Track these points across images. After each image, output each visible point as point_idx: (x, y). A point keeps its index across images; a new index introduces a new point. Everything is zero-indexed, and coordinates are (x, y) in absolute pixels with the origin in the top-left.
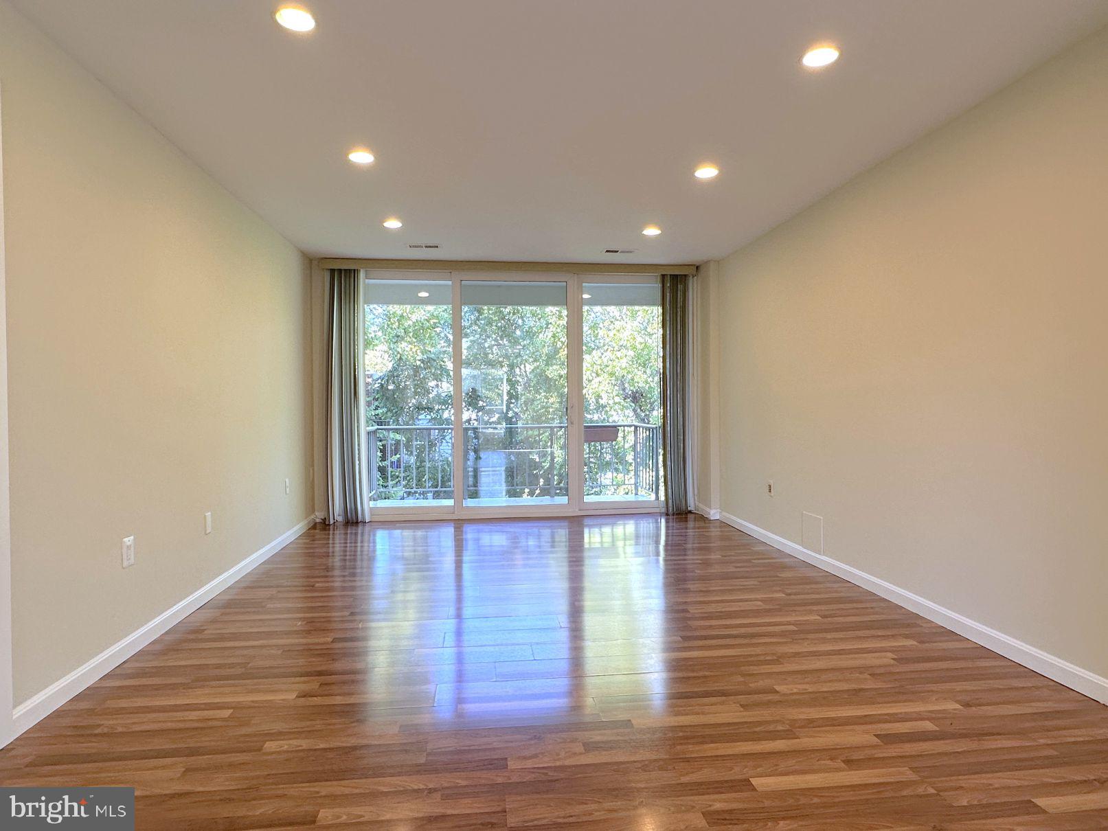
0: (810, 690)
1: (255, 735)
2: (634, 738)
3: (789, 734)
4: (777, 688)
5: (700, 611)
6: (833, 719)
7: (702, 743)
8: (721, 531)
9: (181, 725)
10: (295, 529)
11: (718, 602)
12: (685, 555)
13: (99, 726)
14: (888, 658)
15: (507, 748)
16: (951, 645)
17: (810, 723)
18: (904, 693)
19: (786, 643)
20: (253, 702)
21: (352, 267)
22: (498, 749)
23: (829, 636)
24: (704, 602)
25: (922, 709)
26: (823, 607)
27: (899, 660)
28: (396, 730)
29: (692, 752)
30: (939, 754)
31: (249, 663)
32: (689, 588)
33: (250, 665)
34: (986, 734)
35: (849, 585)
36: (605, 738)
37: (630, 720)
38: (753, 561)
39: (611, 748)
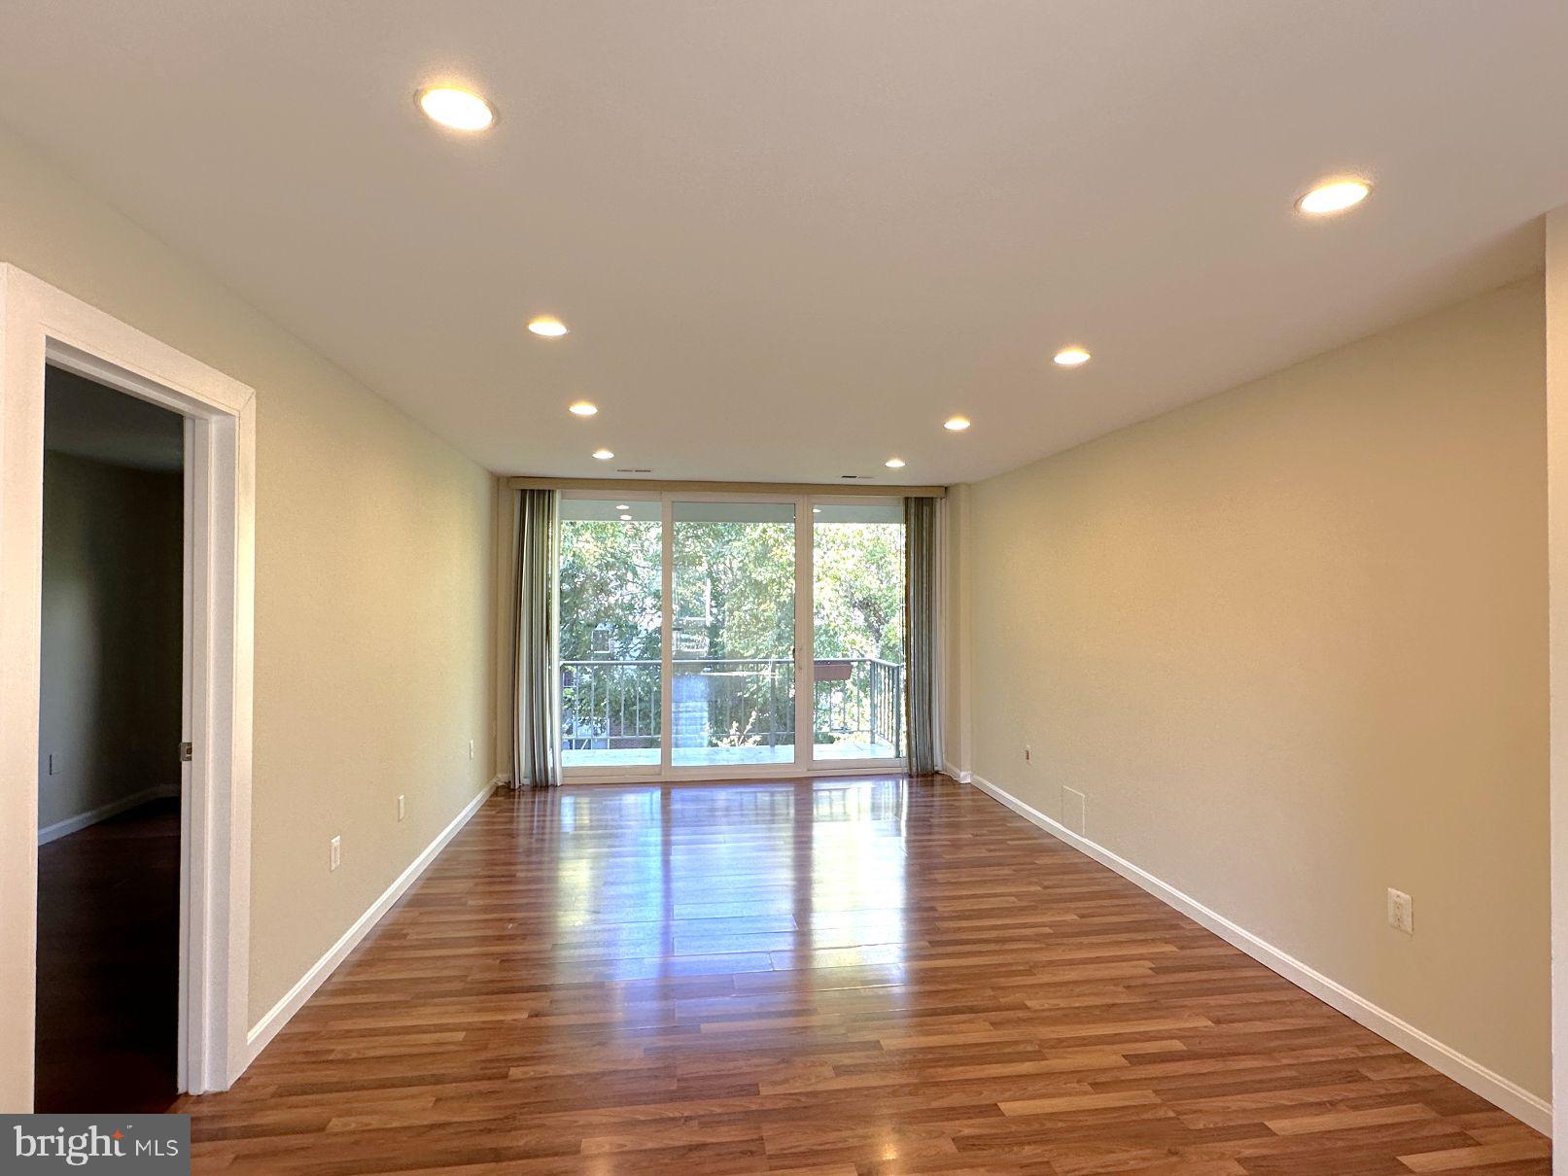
0: (1062, 1005)
1: (498, 1060)
2: (883, 1060)
3: (1038, 1055)
4: (1029, 1003)
5: (950, 909)
6: (1084, 1038)
7: (953, 1066)
8: (973, 800)
9: (415, 1051)
10: (479, 797)
11: (968, 897)
12: (930, 834)
13: (333, 1051)
14: (1143, 968)
15: (755, 1072)
16: (1214, 951)
17: (1060, 1043)
18: (1157, 1009)
19: (1041, 949)
20: (484, 1022)
21: (546, 488)
22: (749, 1073)
23: (1085, 940)
24: (954, 898)
25: (1172, 1027)
26: (1080, 904)
27: (1157, 971)
28: (639, 1053)
29: (942, 1076)
30: (1184, 1075)
31: (466, 976)
32: (936, 880)
33: (469, 978)
34: (1234, 1054)
35: (1111, 874)
36: (854, 1062)
37: (878, 1042)
38: (1009, 842)
39: (862, 1072)
